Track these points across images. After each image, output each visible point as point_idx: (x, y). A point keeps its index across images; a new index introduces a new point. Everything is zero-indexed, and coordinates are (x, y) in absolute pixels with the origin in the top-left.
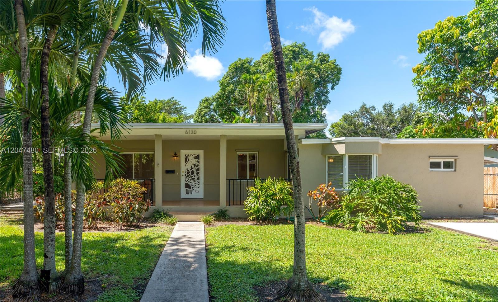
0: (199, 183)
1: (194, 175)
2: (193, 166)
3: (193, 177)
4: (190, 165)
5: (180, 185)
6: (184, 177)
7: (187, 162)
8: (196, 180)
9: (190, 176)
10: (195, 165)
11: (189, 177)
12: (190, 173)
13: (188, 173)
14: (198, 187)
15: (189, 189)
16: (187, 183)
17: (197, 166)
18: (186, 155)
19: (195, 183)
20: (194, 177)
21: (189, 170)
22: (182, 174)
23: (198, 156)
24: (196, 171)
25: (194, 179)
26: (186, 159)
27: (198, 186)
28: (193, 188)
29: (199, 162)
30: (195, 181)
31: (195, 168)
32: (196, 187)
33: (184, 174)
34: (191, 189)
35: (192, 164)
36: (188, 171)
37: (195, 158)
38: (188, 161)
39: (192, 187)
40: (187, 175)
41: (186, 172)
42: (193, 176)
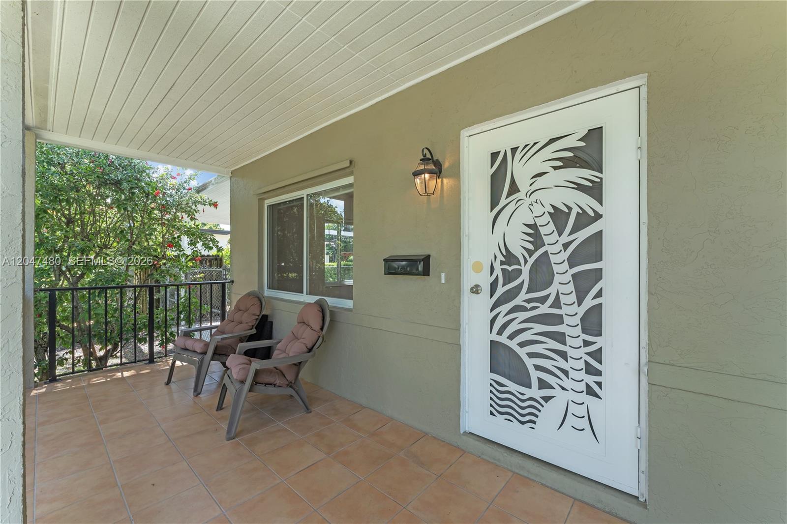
0: (597, 355)
1: (552, 290)
2: (547, 229)
3: (544, 309)
4: (524, 216)
5: (457, 347)
6: (484, 301)
7: (503, 202)
8: (571, 328)
9: (523, 296)
10: (558, 216)
11: (518, 301)
12: (525, 276)
13: (509, 277)
14: (590, 391)
15: (512, 387)
16: (503, 339)
17: (585, 219)
18: (494, 156)
19: (564, 355)
20: (557, 304)
21: (518, 252)
22: (470, 277)
23: (595, 136)
24: (572, 261)
25: (559, 319)
26: (496, 180)
27: (591, 380)
28: (543, 384)
29: (595, 190)
30: (560, 338)
31: (565, 238)
32: (567, 383)
33: (485, 282)
34: (528, 393)
35: (538, 210)
36: (509, 258)
37: (567, 163)
38: (514, 189)
39: (534, 375)
40: (500, 290)
41: (498, 271)
42: (543, 300)
